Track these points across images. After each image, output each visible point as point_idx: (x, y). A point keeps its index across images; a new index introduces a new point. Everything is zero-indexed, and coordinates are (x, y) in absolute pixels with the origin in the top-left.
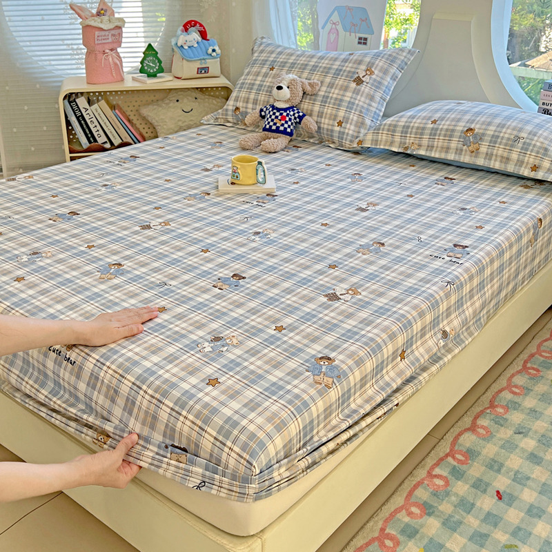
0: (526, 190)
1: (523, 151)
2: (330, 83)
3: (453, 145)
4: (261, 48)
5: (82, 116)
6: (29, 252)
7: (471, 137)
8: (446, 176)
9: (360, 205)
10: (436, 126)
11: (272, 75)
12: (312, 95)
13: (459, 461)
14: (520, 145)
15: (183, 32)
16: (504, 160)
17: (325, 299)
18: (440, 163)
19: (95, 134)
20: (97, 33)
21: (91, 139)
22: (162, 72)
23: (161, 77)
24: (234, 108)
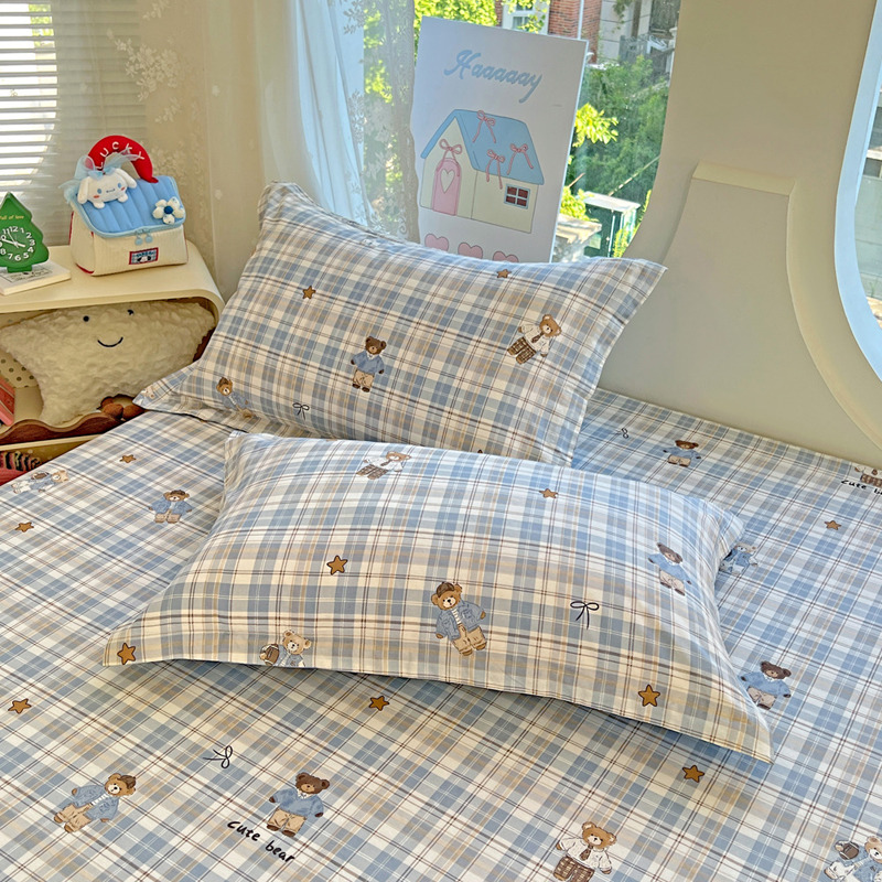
4: (281, 227)
11: (309, 311)
15: (91, 167)
22: (44, 256)
24: (218, 379)
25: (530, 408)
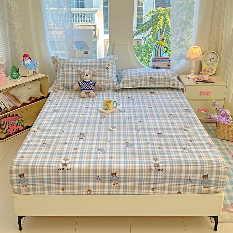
0: (173, 91)
1: (168, 81)
2: (99, 70)
6: (97, 150)
7: (152, 80)
8: (150, 92)
9: (147, 106)
10: (140, 78)
11: (75, 71)
16: (164, 84)
22: (20, 75)
24: (62, 84)
25: (111, 75)
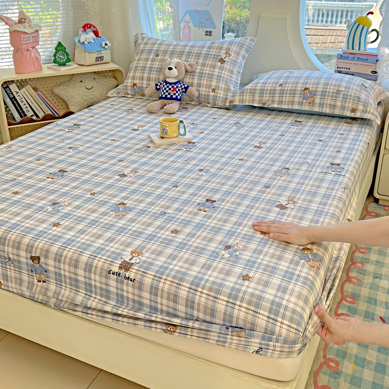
0: (350, 125)
1: (344, 100)
2: (202, 64)
3: (297, 99)
4: (144, 41)
5: (14, 97)
6: (49, 203)
7: (308, 94)
8: (295, 119)
9: (255, 144)
10: (283, 88)
11: (158, 60)
12: (191, 72)
13: (350, 302)
14: (341, 96)
15: (83, 32)
16: (332, 107)
17: (278, 209)
18: (285, 111)
19: (25, 110)
20: (22, 36)
21: (22, 114)
22: (70, 61)
23: (69, 65)
24: (132, 85)
25: (225, 76)
